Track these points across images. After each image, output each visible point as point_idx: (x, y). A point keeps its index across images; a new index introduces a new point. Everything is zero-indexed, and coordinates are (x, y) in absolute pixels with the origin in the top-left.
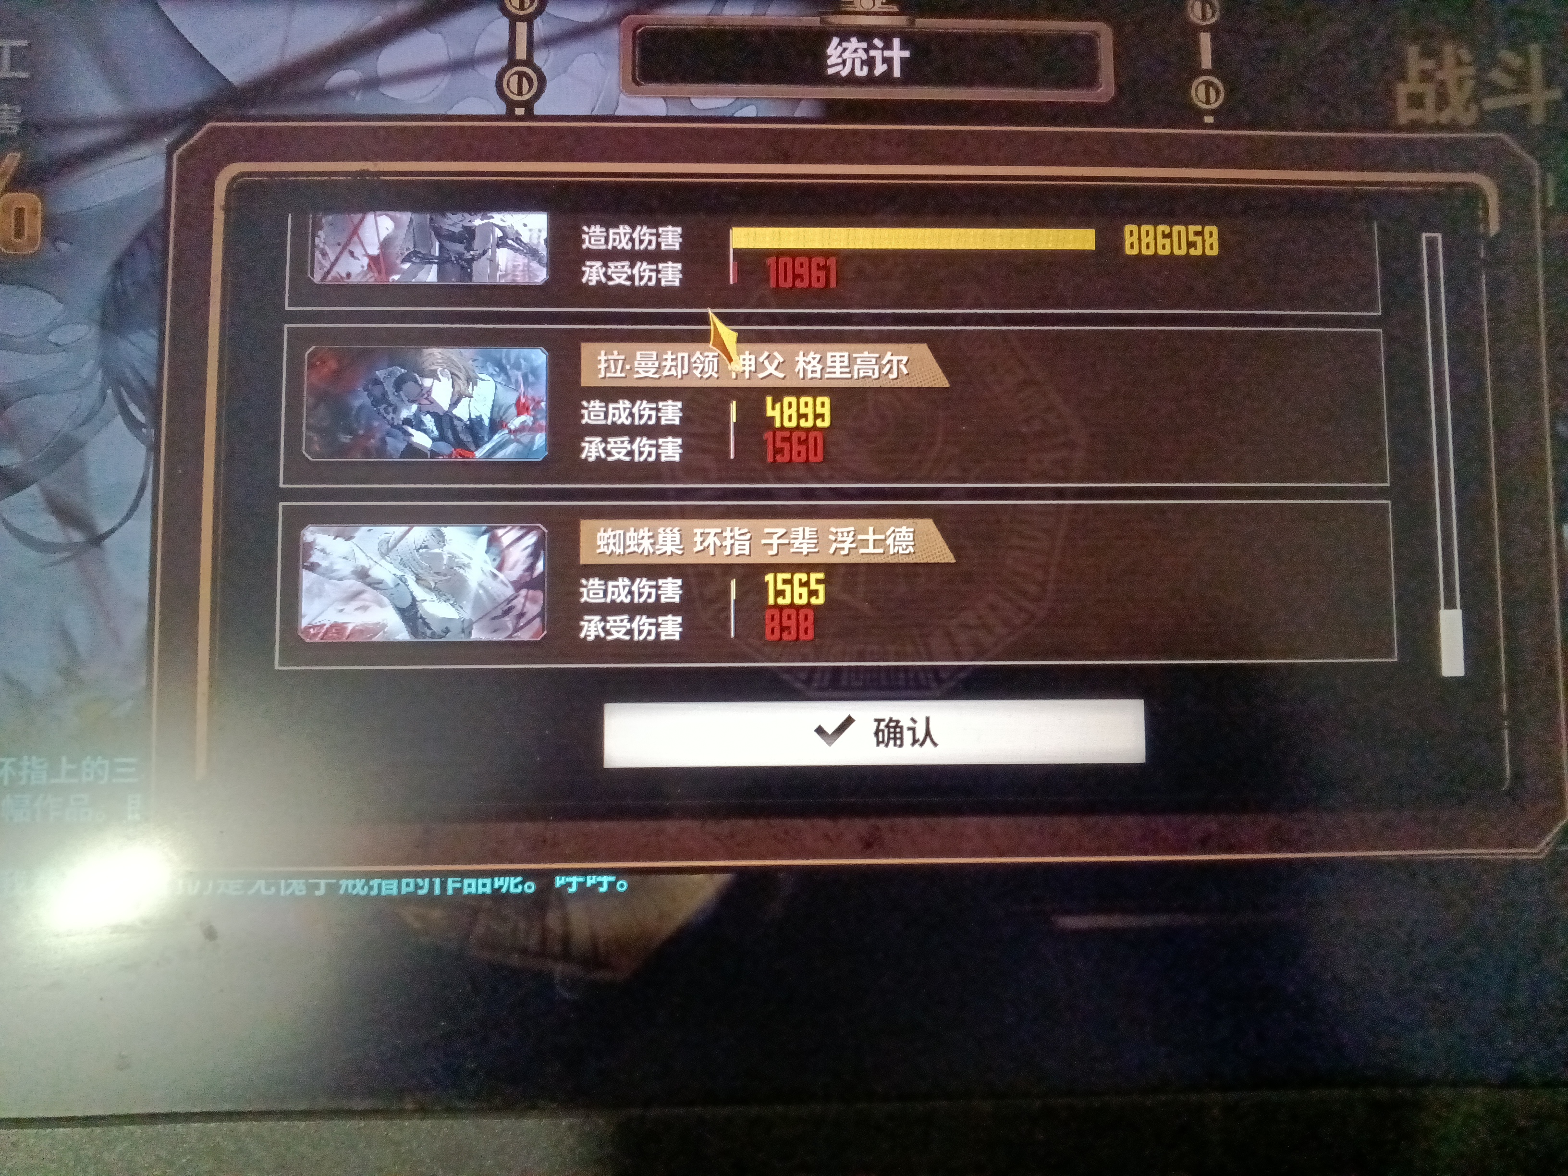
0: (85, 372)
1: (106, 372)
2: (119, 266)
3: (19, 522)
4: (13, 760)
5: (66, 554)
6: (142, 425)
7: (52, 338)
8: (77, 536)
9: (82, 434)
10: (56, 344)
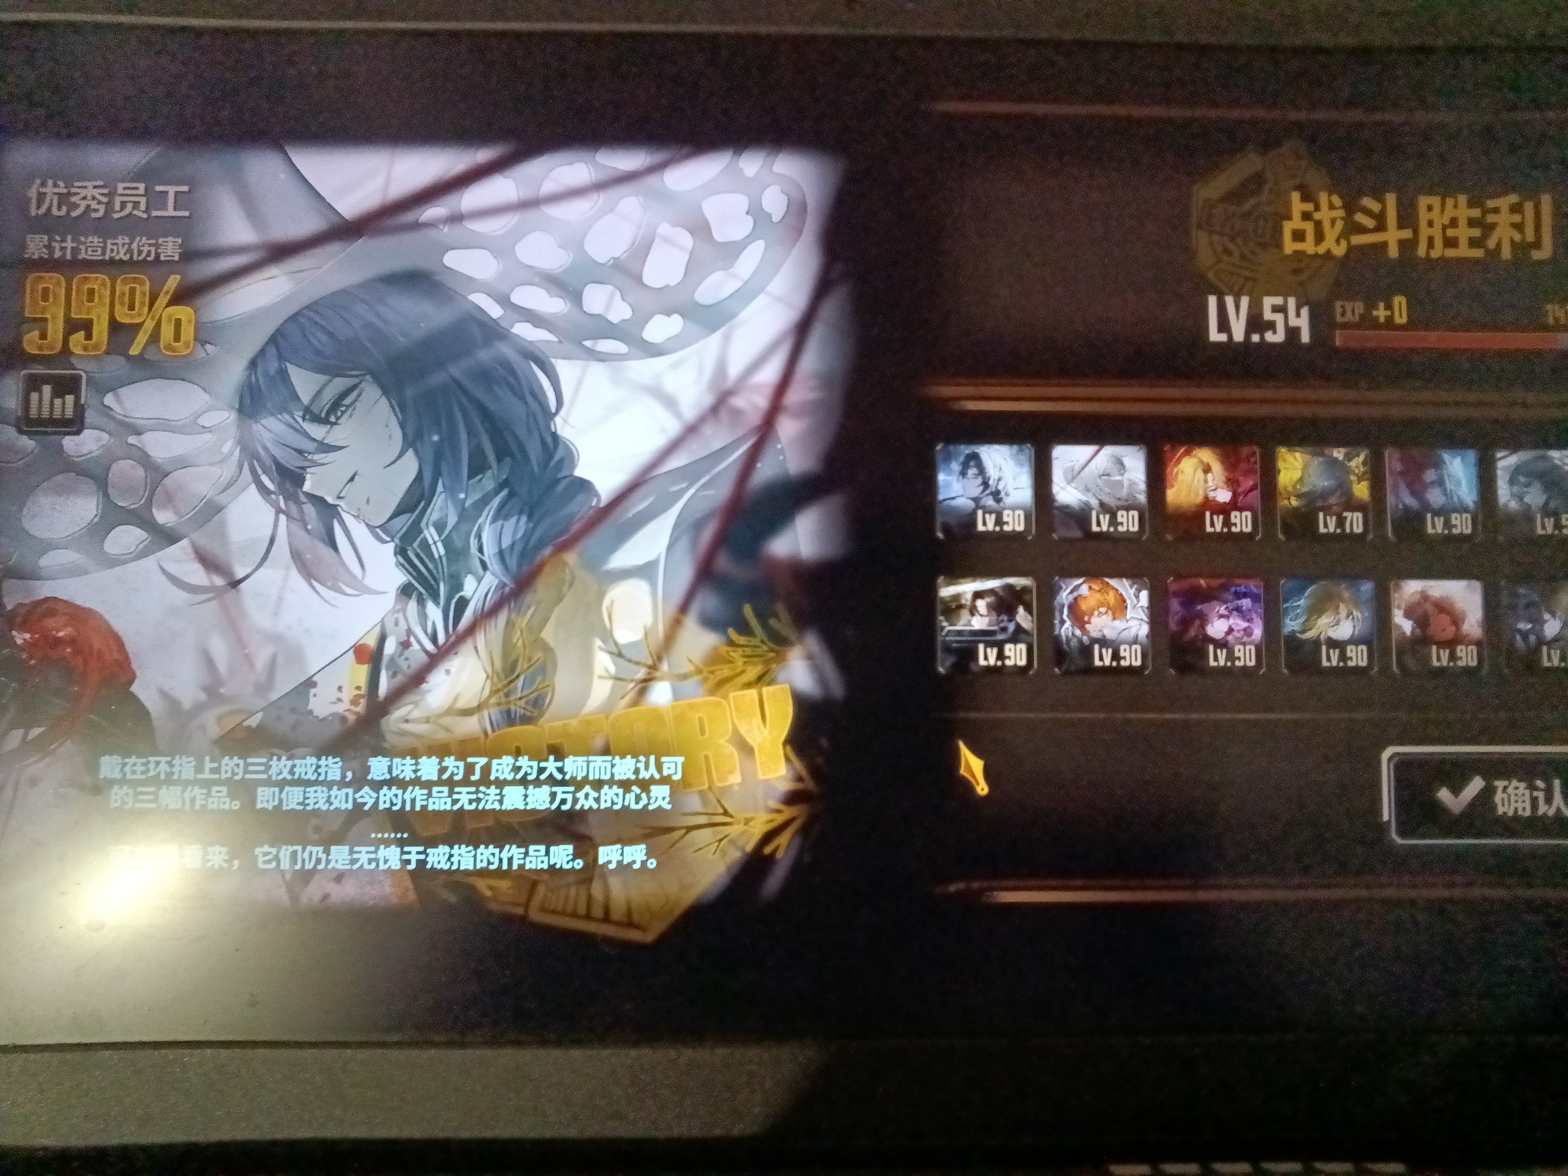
0: (225, 449)
1: (244, 450)
2: (253, 364)
3: (173, 569)
4: (169, 759)
5: (210, 595)
6: (272, 493)
7: (201, 421)
8: (219, 581)
9: (222, 499)
10: (203, 427)
